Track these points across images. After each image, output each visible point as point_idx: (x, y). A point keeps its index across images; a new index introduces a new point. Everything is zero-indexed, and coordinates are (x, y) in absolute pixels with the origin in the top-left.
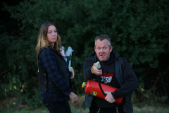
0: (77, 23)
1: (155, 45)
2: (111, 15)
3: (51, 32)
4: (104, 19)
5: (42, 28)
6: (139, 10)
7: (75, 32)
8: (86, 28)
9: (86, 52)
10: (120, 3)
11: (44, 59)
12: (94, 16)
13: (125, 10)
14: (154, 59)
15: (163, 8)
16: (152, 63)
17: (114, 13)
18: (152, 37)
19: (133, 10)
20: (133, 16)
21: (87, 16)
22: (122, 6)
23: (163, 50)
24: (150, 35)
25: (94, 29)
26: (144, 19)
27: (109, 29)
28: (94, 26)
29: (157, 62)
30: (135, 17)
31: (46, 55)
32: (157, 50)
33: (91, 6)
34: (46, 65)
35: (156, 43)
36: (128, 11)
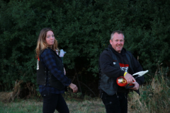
0: (6, 30)
1: (72, 50)
2: (35, 24)
3: (49, 36)
4: (29, 27)
5: (42, 33)
6: (59, 21)
7: (4, 38)
8: (14, 35)
9: (13, 55)
10: (43, 15)
11: (46, 58)
12: (21, 25)
13: (47, 20)
14: (71, 61)
15: (79, 19)
16: (69, 64)
17: (38, 22)
18: (69, 43)
19: (54, 20)
20: (54, 25)
21: (15, 25)
22: (44, 17)
23: (79, 54)
24: (68, 41)
25: (20, 36)
26: (63, 28)
27: (33, 36)
28: (20, 33)
29: (73, 64)
30: (56, 26)
31: (48, 55)
32: (74, 54)
33: (18, 16)
34: (48, 63)
35: (73, 48)
36: (49, 21)
